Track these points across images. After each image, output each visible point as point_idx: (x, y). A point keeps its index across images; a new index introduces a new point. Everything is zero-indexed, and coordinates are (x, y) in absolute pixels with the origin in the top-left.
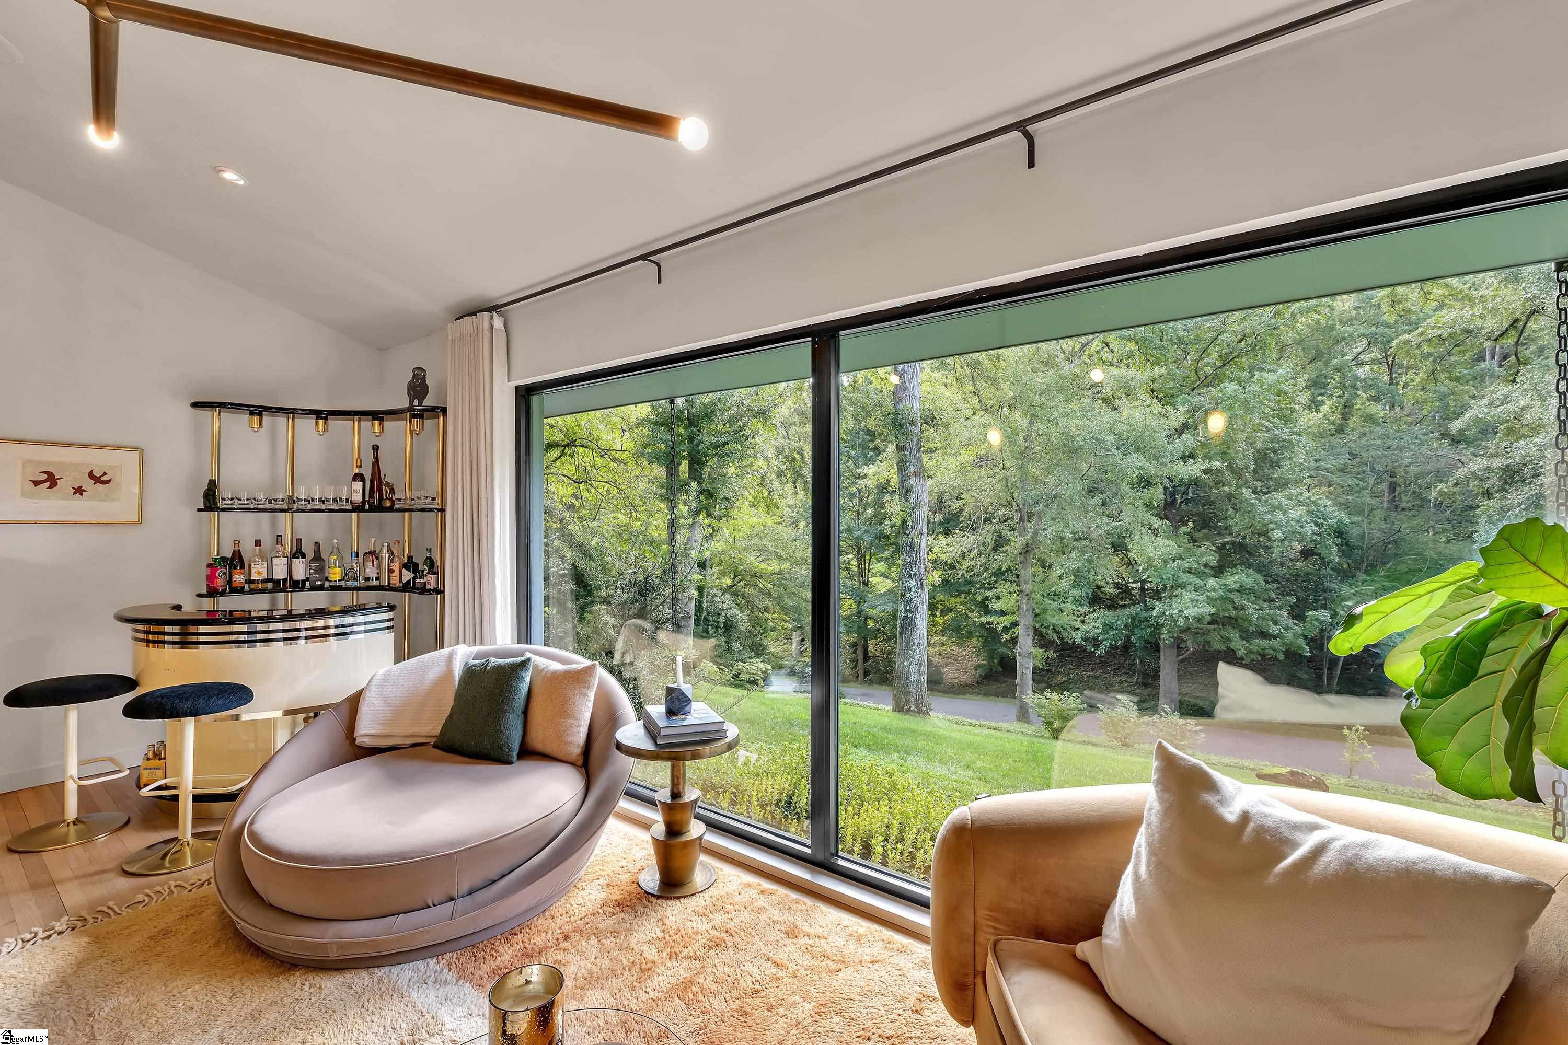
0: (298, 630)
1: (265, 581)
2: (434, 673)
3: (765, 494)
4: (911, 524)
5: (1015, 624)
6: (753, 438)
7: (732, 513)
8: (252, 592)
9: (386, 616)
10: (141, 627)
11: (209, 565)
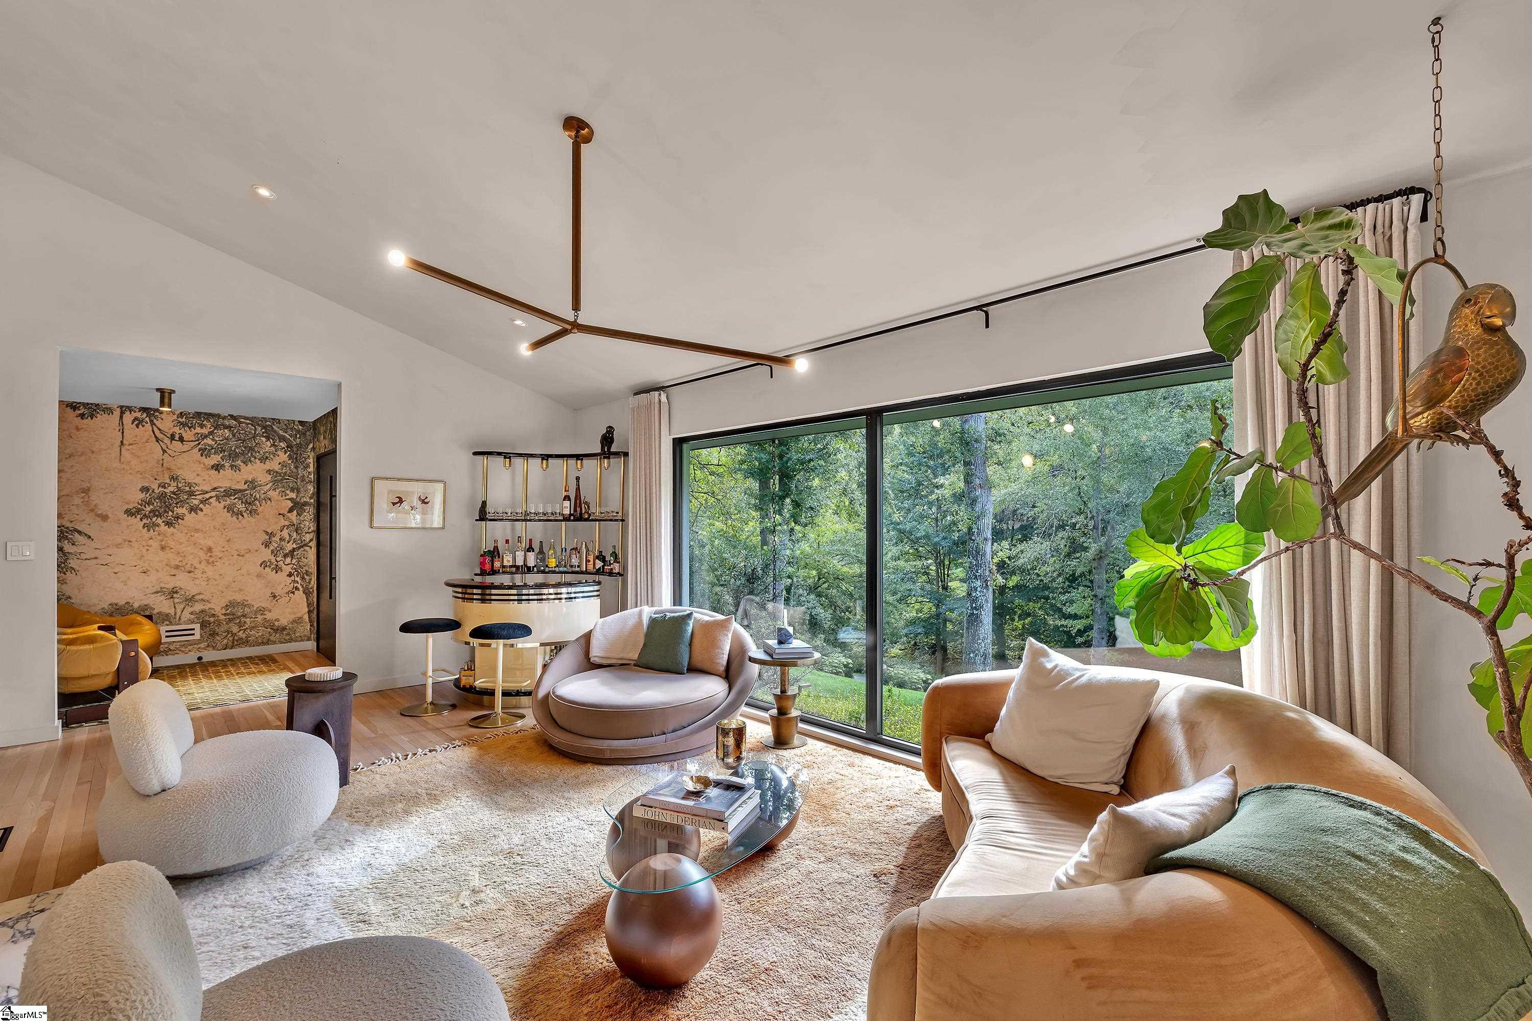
0: (561, 594)
1: (511, 567)
2: (631, 622)
3: (847, 503)
4: (976, 530)
5: (1089, 628)
6: (835, 455)
7: (816, 520)
8: (504, 572)
9: (596, 588)
10: (460, 590)
11: (482, 556)
